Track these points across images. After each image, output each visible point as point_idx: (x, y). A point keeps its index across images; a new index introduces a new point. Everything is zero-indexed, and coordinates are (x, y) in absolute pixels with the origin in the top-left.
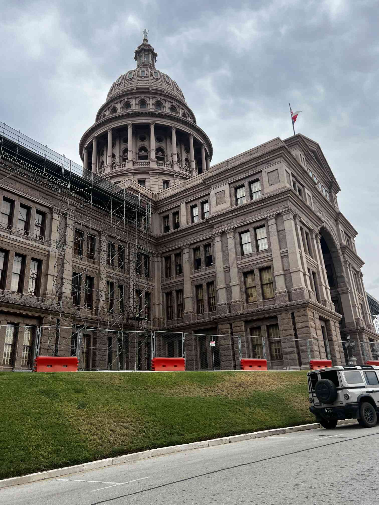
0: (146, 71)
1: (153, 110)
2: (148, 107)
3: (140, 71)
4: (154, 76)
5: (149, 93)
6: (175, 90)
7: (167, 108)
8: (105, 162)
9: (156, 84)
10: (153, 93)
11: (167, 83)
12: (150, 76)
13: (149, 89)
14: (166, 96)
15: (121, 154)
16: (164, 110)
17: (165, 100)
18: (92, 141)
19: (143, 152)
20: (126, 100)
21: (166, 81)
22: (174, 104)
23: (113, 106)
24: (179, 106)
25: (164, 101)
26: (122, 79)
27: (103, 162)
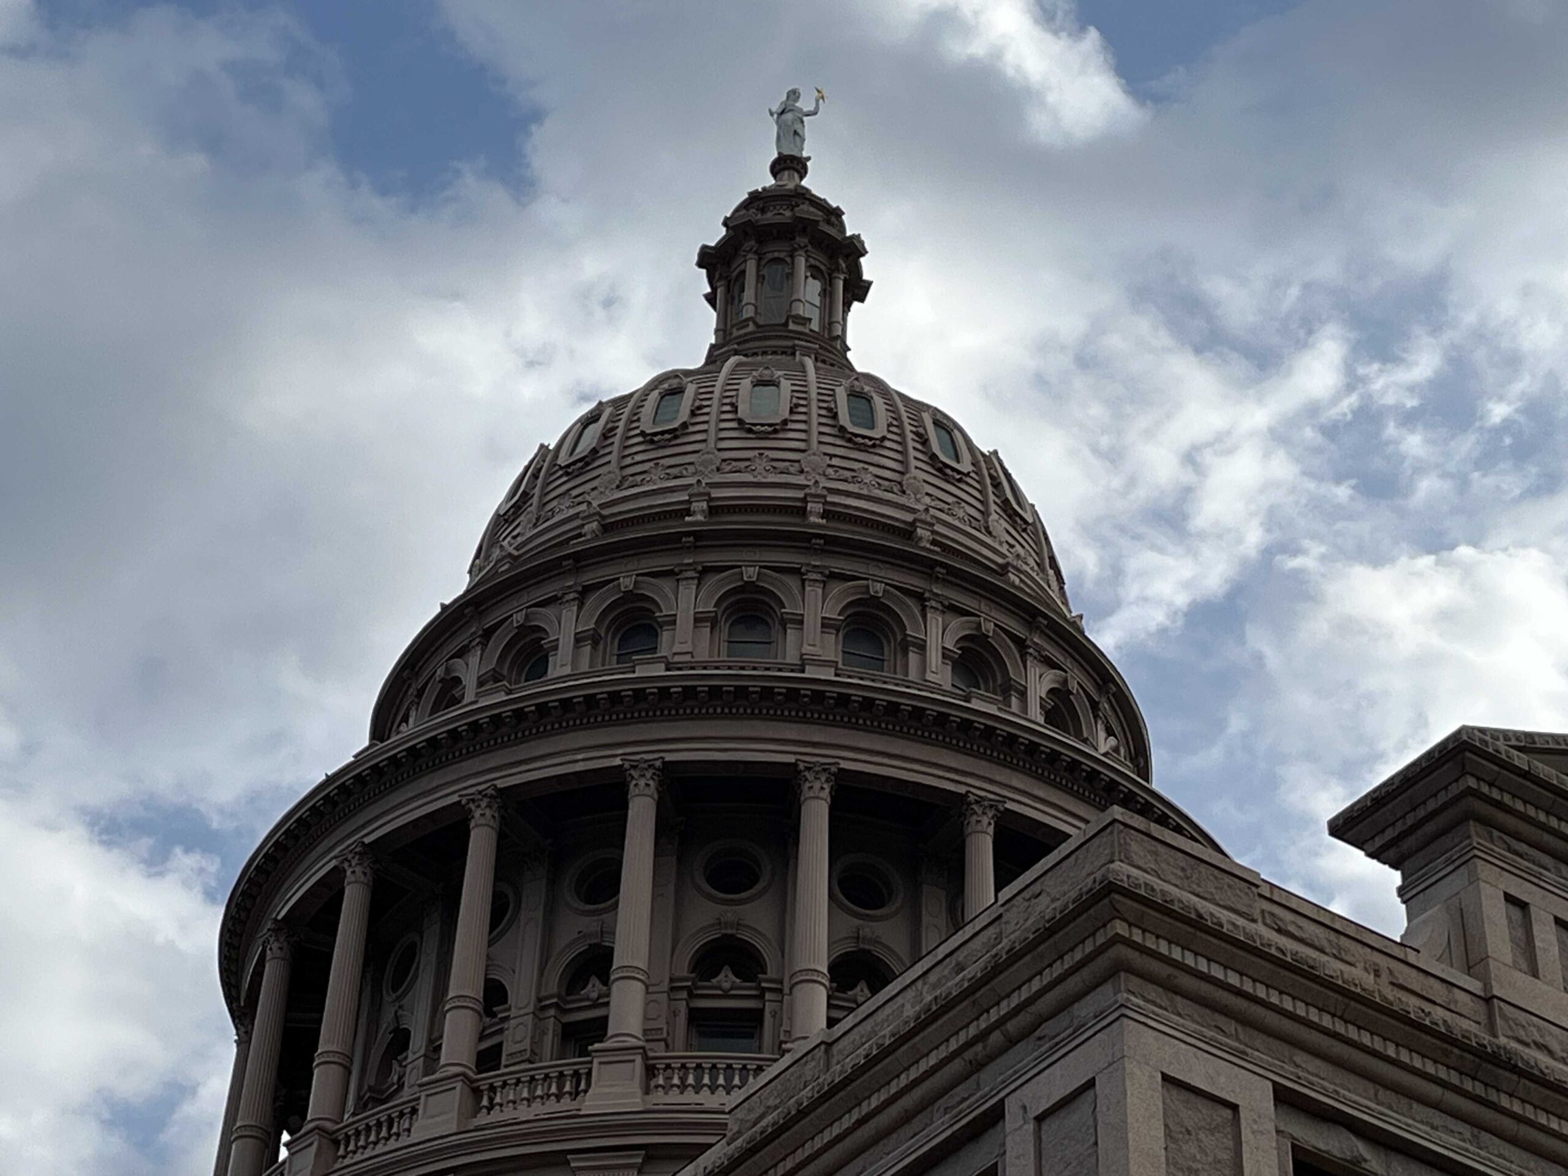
0: (786, 385)
1: (828, 674)
2: (792, 647)
3: (746, 383)
4: (844, 419)
5: (803, 541)
6: (999, 524)
7: (934, 657)
8: (418, 1043)
9: (854, 480)
10: (833, 545)
11: (942, 469)
12: (815, 420)
13: (802, 512)
14: (926, 566)
15: (553, 985)
16: (913, 675)
17: (920, 597)
18: (337, 874)
19: (726, 978)
20: (627, 583)
21: (933, 457)
22: (989, 627)
23: (519, 618)
24: (1021, 644)
25: (908, 601)
26: (607, 434)
27: (400, 1040)
